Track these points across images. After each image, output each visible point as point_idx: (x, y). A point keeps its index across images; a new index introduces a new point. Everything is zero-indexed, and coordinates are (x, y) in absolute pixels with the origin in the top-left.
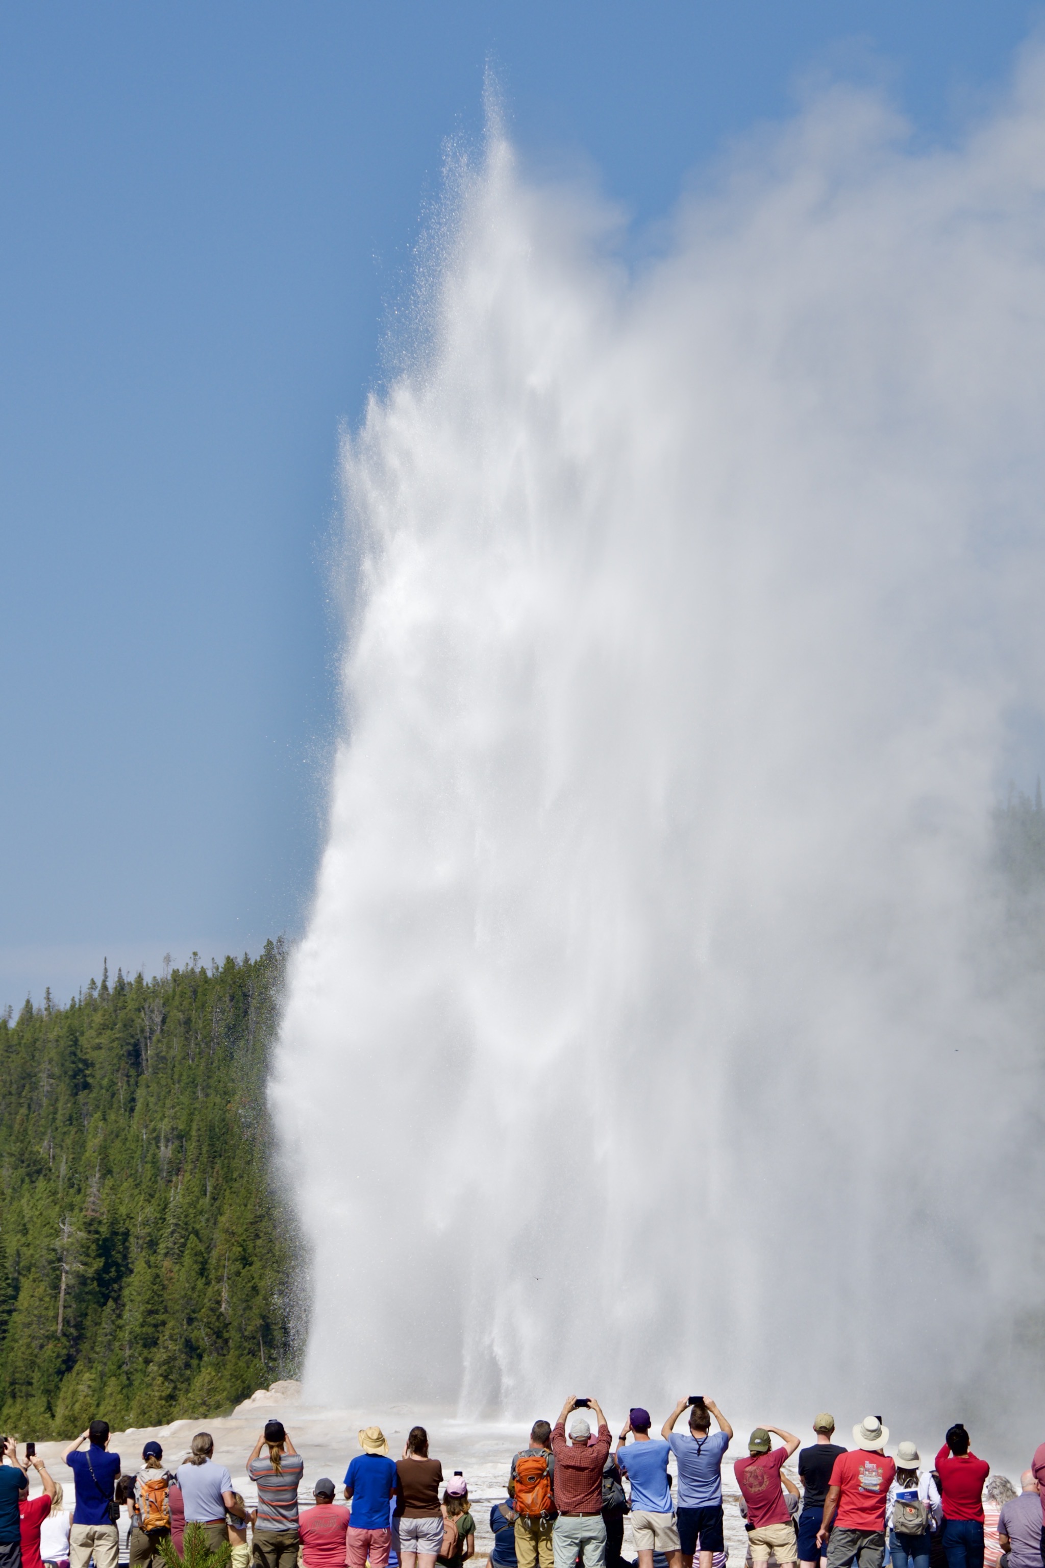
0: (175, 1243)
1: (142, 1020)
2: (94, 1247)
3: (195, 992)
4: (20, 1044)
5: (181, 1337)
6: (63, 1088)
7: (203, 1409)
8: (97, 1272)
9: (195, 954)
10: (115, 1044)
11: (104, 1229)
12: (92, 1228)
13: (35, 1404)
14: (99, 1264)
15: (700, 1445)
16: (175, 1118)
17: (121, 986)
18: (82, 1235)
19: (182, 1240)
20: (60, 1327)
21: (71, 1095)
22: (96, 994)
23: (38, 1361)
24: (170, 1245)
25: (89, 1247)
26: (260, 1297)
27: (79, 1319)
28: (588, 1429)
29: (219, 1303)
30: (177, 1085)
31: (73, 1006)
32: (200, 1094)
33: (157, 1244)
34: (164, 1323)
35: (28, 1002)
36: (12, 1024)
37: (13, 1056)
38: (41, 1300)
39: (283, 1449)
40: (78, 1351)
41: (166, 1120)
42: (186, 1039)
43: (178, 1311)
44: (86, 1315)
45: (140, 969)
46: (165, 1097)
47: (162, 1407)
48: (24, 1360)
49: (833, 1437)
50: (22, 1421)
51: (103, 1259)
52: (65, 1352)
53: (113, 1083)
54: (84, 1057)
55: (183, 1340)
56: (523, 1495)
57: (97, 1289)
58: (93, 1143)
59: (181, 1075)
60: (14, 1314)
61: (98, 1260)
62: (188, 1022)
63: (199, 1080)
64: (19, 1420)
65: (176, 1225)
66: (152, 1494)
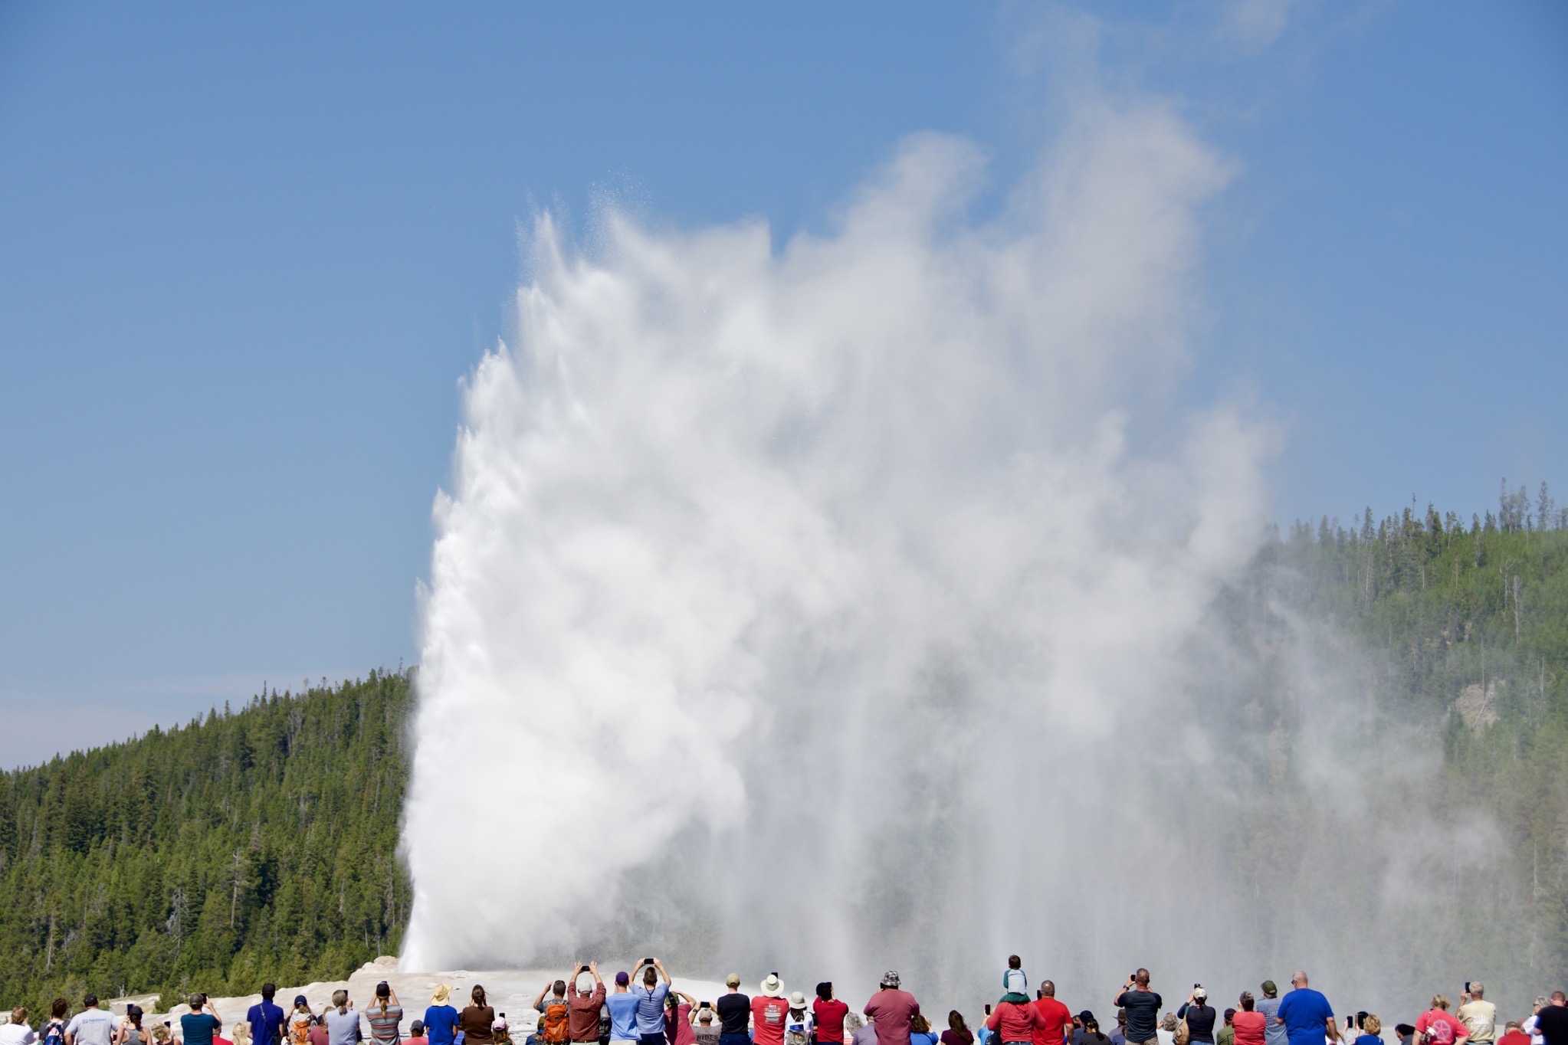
0: (309, 867)
1: (289, 721)
2: (256, 870)
3: (324, 704)
4: (207, 737)
5: (313, 928)
6: (236, 766)
7: (326, 976)
8: (258, 886)
9: (324, 678)
10: (270, 738)
11: (262, 858)
12: (255, 857)
13: (215, 973)
14: (259, 881)
15: (651, 995)
16: (310, 785)
17: (275, 699)
18: (248, 862)
19: (314, 865)
20: (232, 922)
21: (241, 771)
22: (258, 705)
23: (218, 944)
24: (306, 868)
25: (252, 870)
26: (365, 902)
27: (245, 917)
28: (591, 987)
29: (338, 906)
30: (312, 764)
31: (243, 713)
32: (327, 770)
33: (297, 868)
34: (302, 919)
35: (213, 710)
36: (202, 724)
37: (203, 745)
38: (220, 905)
39: (388, 1001)
40: (244, 938)
41: (305, 787)
42: (317, 734)
43: (311, 911)
44: (250, 914)
45: (287, 689)
46: (303, 772)
47: (300, 974)
48: (208, 943)
49: (739, 988)
50: (207, 984)
51: (261, 878)
52: (235, 938)
53: (268, 763)
54: (250, 746)
55: (314, 930)
56: (551, 1029)
57: (258, 897)
58: (256, 802)
59: (315, 757)
60: (202, 914)
61: (258, 878)
62: (319, 722)
63: (326, 761)
64: (204, 983)
65: (311, 855)
66: (299, 1030)
